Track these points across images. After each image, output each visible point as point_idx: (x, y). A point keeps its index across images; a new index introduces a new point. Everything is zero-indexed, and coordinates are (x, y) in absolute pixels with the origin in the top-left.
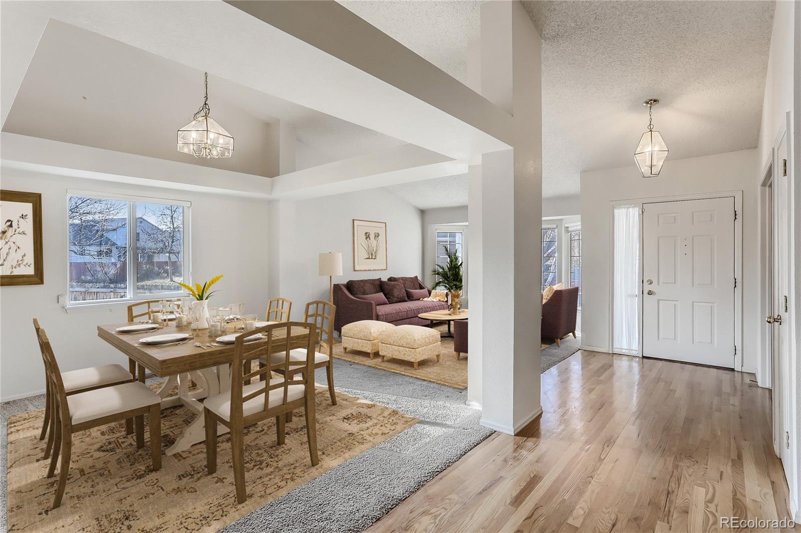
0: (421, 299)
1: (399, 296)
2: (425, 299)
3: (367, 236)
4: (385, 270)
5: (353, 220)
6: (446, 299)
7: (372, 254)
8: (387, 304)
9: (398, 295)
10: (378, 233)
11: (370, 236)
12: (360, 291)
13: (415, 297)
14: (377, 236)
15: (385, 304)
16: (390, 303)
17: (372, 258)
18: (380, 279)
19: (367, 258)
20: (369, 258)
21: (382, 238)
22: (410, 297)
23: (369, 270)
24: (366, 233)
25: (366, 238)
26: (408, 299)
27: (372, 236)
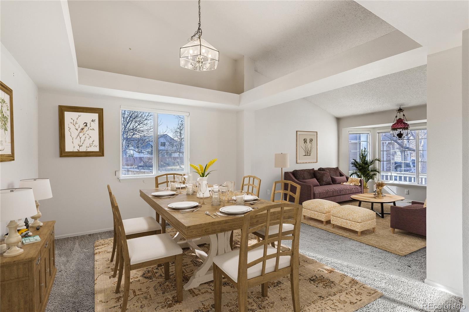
0: (341, 183)
2: (345, 183)
3: (305, 141)
4: (316, 162)
5: (297, 131)
6: (360, 184)
7: (308, 153)
8: (318, 186)
9: (326, 180)
10: (312, 139)
11: (307, 141)
12: (301, 177)
13: (337, 182)
14: (311, 140)
15: (317, 186)
16: (320, 185)
17: (308, 155)
18: (314, 169)
19: (305, 155)
20: (306, 155)
21: (314, 142)
22: (334, 182)
23: (306, 163)
24: (304, 139)
25: (304, 142)
26: (333, 183)
27: (308, 141)
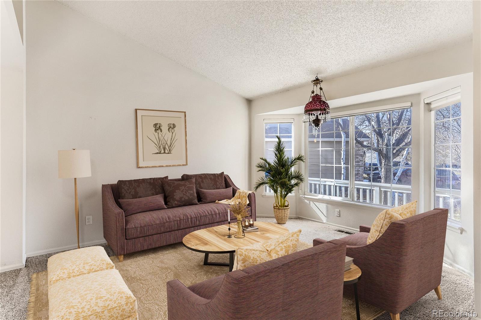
0: (216, 202)
1: (183, 199)
2: (224, 202)
3: (157, 128)
4: (183, 165)
5: (136, 110)
6: (248, 202)
7: (164, 149)
9: (181, 198)
10: (174, 124)
11: (161, 128)
12: (130, 193)
13: (209, 199)
14: (172, 127)
15: (160, 209)
16: (168, 208)
17: (165, 153)
19: (157, 153)
20: (160, 153)
21: (179, 130)
22: (201, 199)
23: (160, 166)
24: (155, 125)
25: (156, 130)
26: (198, 202)
27: (165, 128)
